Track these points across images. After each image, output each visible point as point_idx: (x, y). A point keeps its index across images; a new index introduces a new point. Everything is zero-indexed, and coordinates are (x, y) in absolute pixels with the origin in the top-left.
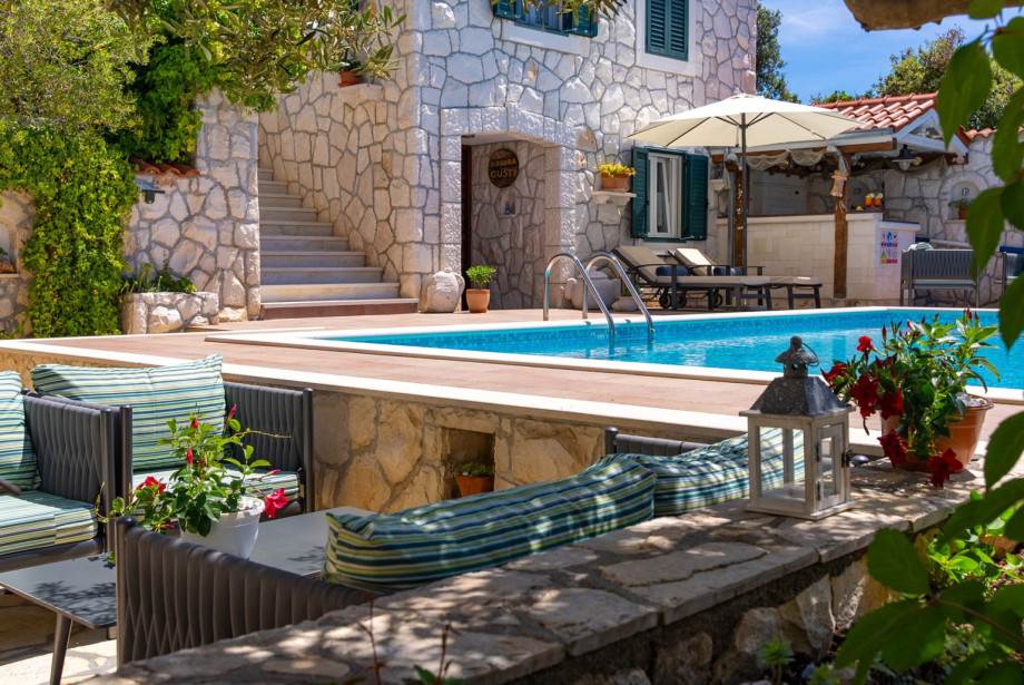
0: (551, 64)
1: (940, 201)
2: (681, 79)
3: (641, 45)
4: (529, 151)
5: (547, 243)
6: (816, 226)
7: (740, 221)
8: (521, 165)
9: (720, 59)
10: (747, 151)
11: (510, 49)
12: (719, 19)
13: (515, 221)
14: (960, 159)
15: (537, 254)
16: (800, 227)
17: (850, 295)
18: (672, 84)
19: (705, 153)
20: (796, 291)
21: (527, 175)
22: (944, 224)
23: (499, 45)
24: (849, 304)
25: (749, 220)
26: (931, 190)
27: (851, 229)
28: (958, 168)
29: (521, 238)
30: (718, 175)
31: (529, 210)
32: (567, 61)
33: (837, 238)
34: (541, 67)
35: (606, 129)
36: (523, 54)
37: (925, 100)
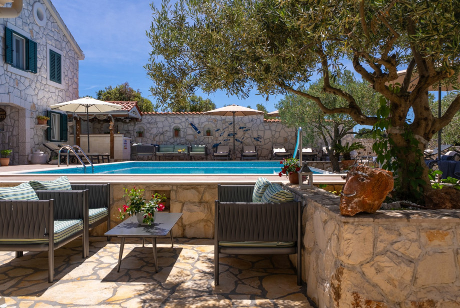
0: (22, 81)
1: (134, 131)
2: (59, 90)
3: (49, 78)
4: (11, 110)
5: (20, 141)
6: (104, 138)
7: (78, 135)
8: (7, 114)
9: (69, 85)
10: (89, 114)
11: (9, 74)
12: (69, 72)
13: (5, 134)
14: (139, 120)
15: (15, 145)
16: (98, 138)
17: (115, 158)
18: (57, 91)
19: (66, 114)
20: (93, 157)
21: (10, 118)
22: (135, 138)
23: (6, 72)
24: (115, 161)
25: (80, 135)
26: (131, 128)
27: (115, 139)
28: (139, 122)
29: (7, 140)
30: (71, 121)
31: (11, 130)
32: (27, 81)
33: (111, 141)
34: (19, 82)
35: (39, 104)
36: (14, 77)
37: (133, 103)
